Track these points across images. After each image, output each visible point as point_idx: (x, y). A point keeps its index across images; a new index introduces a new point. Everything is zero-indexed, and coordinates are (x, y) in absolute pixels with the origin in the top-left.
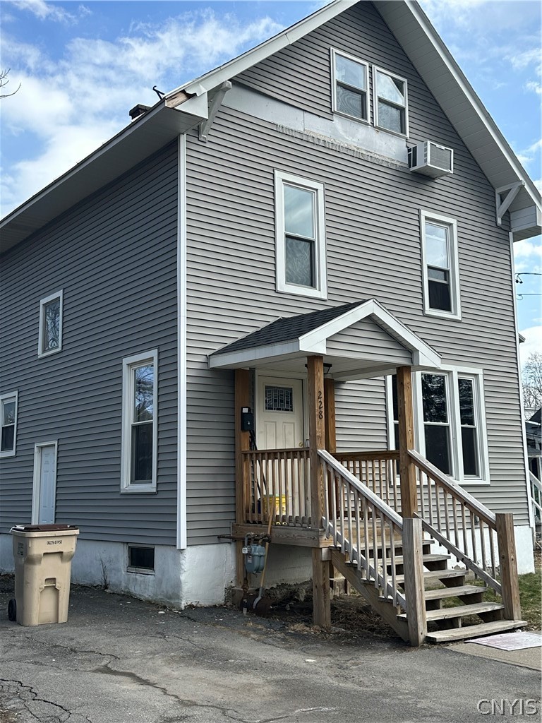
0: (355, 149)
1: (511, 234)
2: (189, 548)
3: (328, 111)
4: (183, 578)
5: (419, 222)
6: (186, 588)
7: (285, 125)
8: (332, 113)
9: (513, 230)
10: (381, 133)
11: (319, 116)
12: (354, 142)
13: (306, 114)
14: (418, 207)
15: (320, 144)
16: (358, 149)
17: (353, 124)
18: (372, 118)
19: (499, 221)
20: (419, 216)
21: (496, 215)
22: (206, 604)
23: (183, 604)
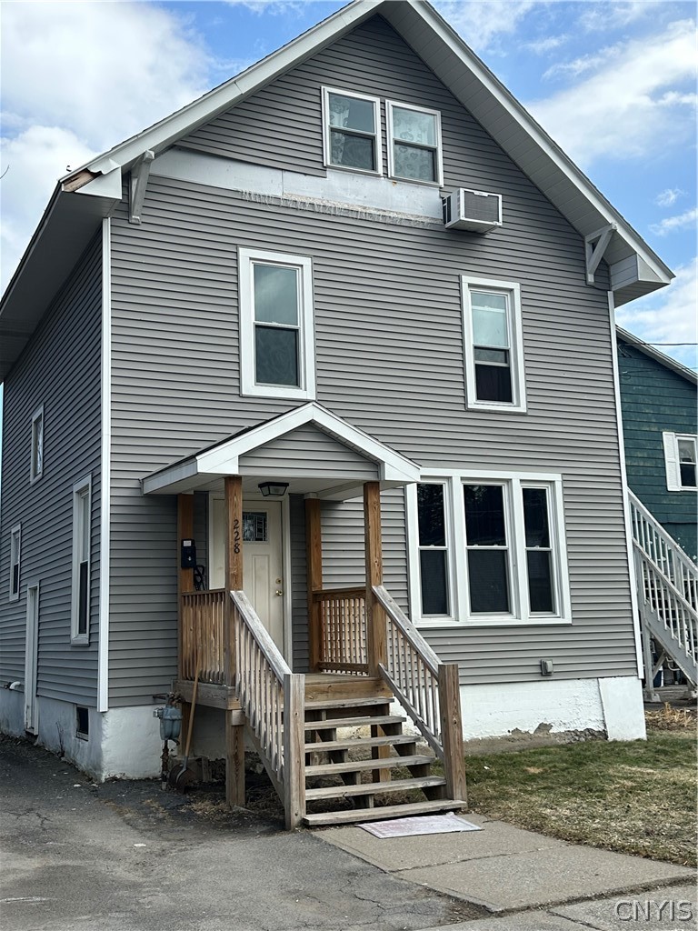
0: (360, 209)
1: (610, 294)
2: (112, 710)
3: (319, 166)
4: (103, 746)
5: (460, 291)
6: (107, 758)
7: (253, 191)
8: (325, 168)
9: (613, 289)
10: (400, 186)
11: (305, 174)
12: (359, 200)
13: (286, 174)
14: (457, 273)
15: (306, 209)
16: (365, 208)
17: (356, 179)
18: (386, 167)
19: (591, 278)
20: (460, 284)
21: (586, 270)
22: (137, 777)
23: (104, 776)
